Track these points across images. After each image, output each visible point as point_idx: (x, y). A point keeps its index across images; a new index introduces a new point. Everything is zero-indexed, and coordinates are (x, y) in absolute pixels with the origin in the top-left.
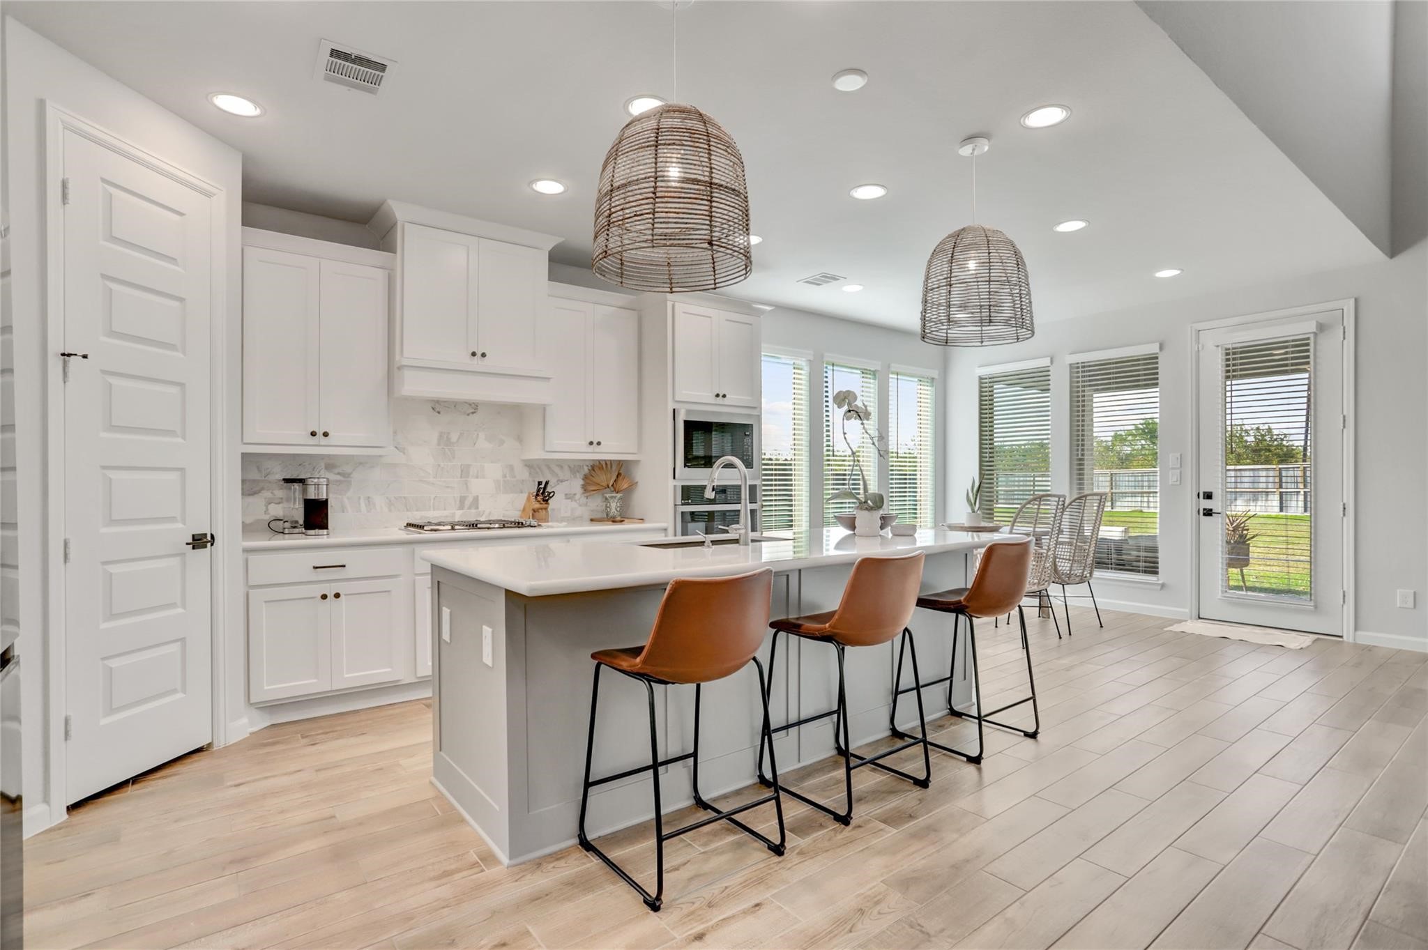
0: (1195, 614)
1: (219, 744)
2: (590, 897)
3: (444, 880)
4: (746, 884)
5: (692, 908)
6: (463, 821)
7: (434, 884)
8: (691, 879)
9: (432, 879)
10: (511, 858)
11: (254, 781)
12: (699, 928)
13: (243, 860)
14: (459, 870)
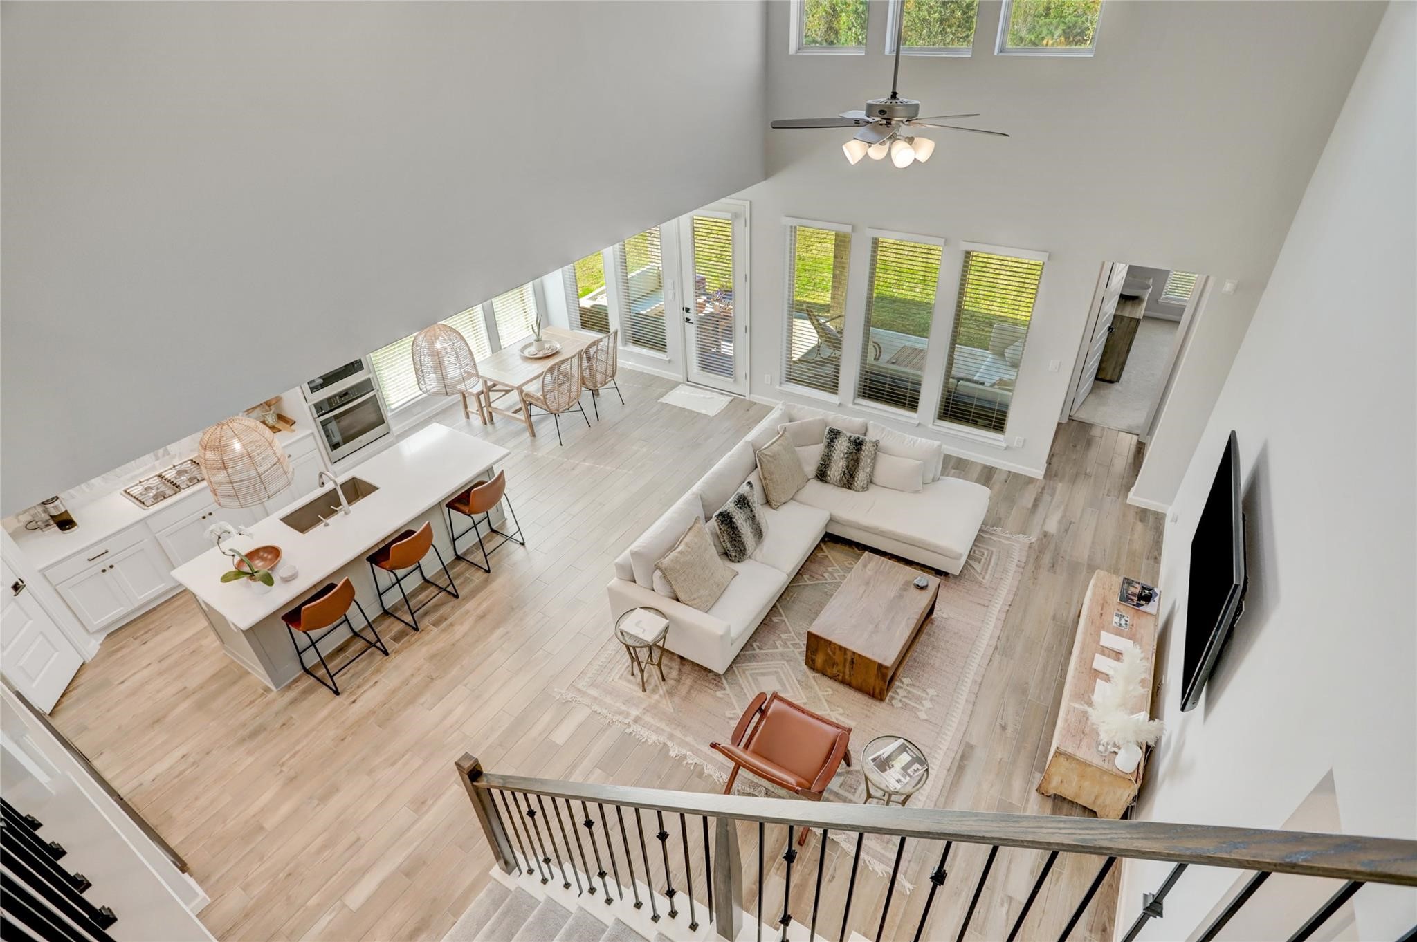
0: (685, 379)
1: (89, 659)
2: (313, 695)
3: (252, 705)
4: (372, 674)
5: (352, 690)
6: (249, 673)
7: (248, 708)
8: (352, 677)
9: (247, 706)
10: (277, 688)
11: (130, 677)
12: (354, 698)
13: (158, 721)
14: (257, 699)
